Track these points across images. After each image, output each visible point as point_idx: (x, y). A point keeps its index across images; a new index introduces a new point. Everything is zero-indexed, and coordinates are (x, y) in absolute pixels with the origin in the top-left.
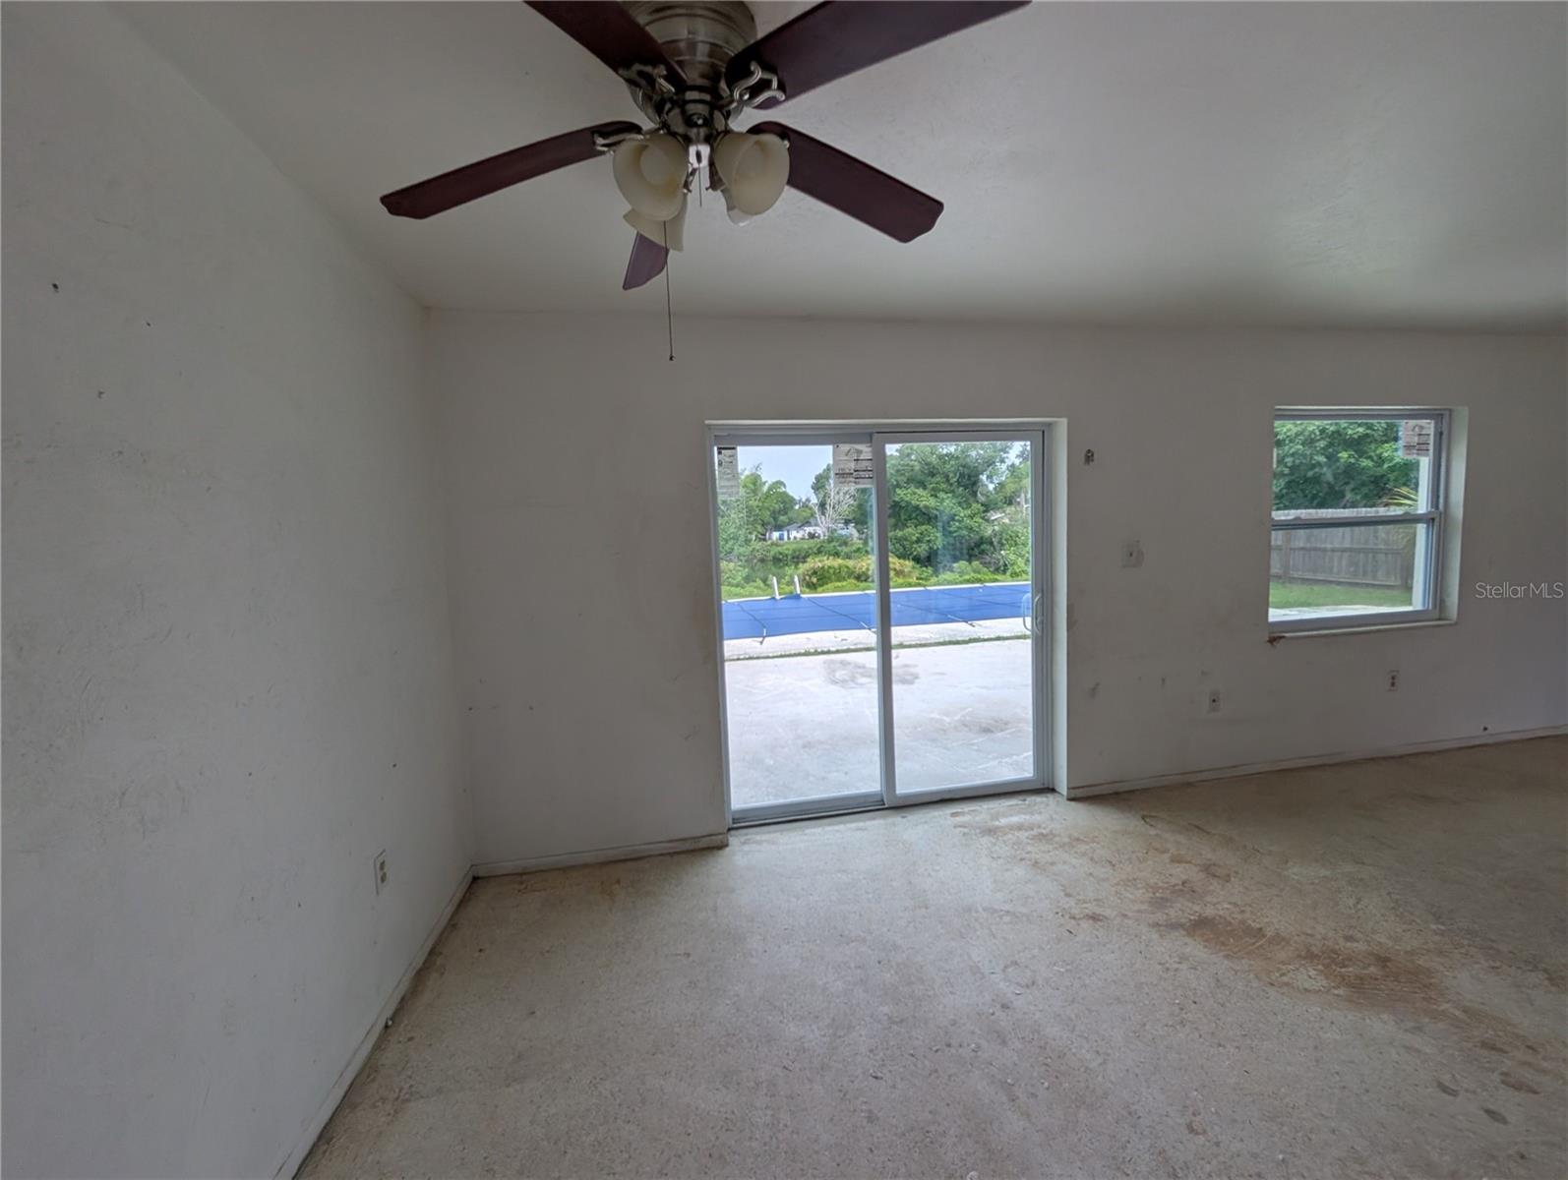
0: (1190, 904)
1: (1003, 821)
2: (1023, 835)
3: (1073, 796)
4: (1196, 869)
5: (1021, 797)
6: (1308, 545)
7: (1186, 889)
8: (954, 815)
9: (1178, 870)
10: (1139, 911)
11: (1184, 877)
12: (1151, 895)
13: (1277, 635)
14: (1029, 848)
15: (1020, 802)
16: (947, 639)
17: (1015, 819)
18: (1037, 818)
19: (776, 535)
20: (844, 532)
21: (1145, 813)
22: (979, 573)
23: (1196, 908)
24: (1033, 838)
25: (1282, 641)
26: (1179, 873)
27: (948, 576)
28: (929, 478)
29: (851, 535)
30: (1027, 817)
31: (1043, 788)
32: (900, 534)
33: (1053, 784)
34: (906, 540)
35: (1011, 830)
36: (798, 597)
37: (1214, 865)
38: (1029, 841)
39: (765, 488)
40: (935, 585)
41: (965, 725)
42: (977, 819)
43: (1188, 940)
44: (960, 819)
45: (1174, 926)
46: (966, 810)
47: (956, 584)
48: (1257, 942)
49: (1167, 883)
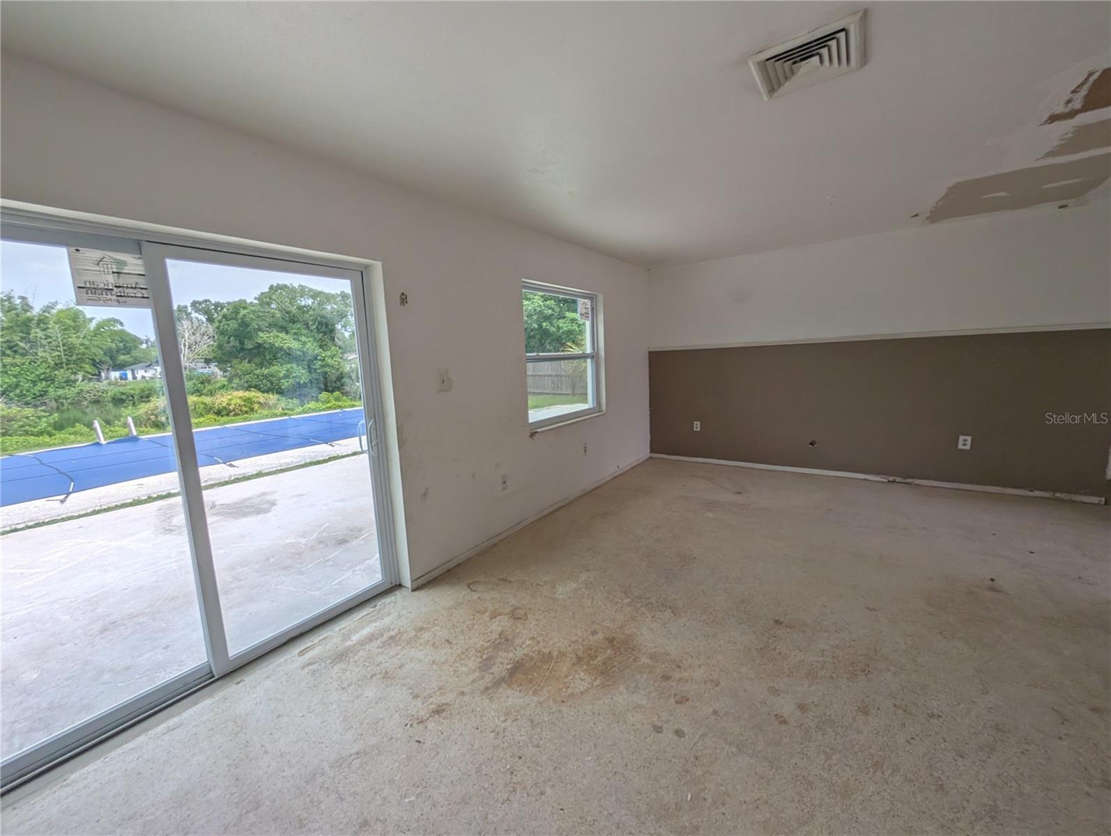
0: (506, 654)
1: (355, 638)
2: (373, 647)
3: (416, 586)
4: (506, 618)
5: (373, 604)
6: (534, 373)
7: (502, 641)
8: (302, 653)
9: (495, 625)
10: (473, 682)
11: (500, 629)
12: (480, 660)
13: (534, 432)
14: (380, 658)
15: (371, 610)
16: (308, 461)
17: (366, 632)
18: (387, 620)
19: (115, 375)
20: (205, 371)
21: (468, 582)
22: (339, 400)
23: (511, 655)
24: (384, 645)
25: (537, 435)
26: (497, 626)
27: (312, 405)
28: (291, 324)
29: (213, 373)
30: (377, 624)
31: (392, 587)
32: (266, 371)
33: (400, 580)
34: (273, 376)
35: (362, 645)
36: (135, 439)
37: (517, 609)
38: (380, 650)
39: (92, 326)
40: (300, 414)
41: (322, 542)
42: (328, 646)
43: (509, 691)
44: (308, 656)
45: (498, 683)
46: (316, 641)
47: (320, 411)
48: (550, 665)
49: (489, 641)
